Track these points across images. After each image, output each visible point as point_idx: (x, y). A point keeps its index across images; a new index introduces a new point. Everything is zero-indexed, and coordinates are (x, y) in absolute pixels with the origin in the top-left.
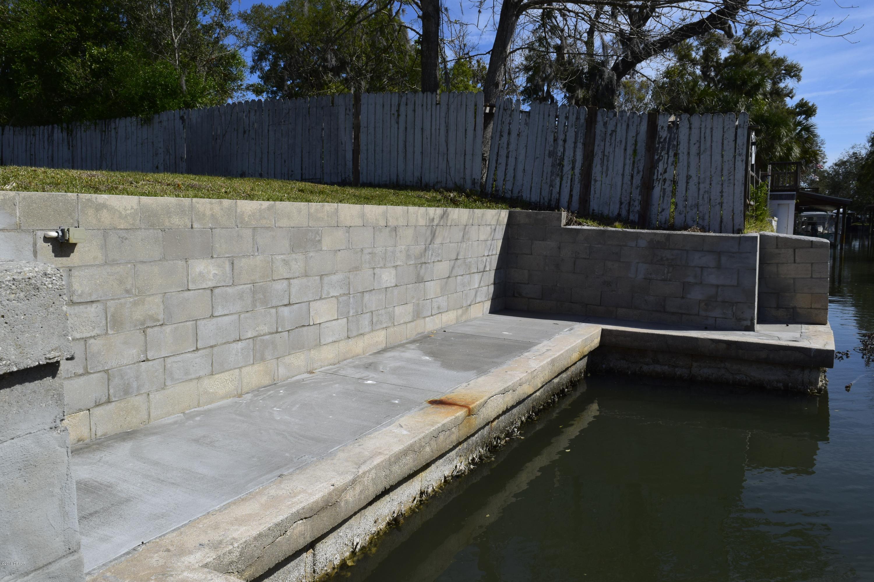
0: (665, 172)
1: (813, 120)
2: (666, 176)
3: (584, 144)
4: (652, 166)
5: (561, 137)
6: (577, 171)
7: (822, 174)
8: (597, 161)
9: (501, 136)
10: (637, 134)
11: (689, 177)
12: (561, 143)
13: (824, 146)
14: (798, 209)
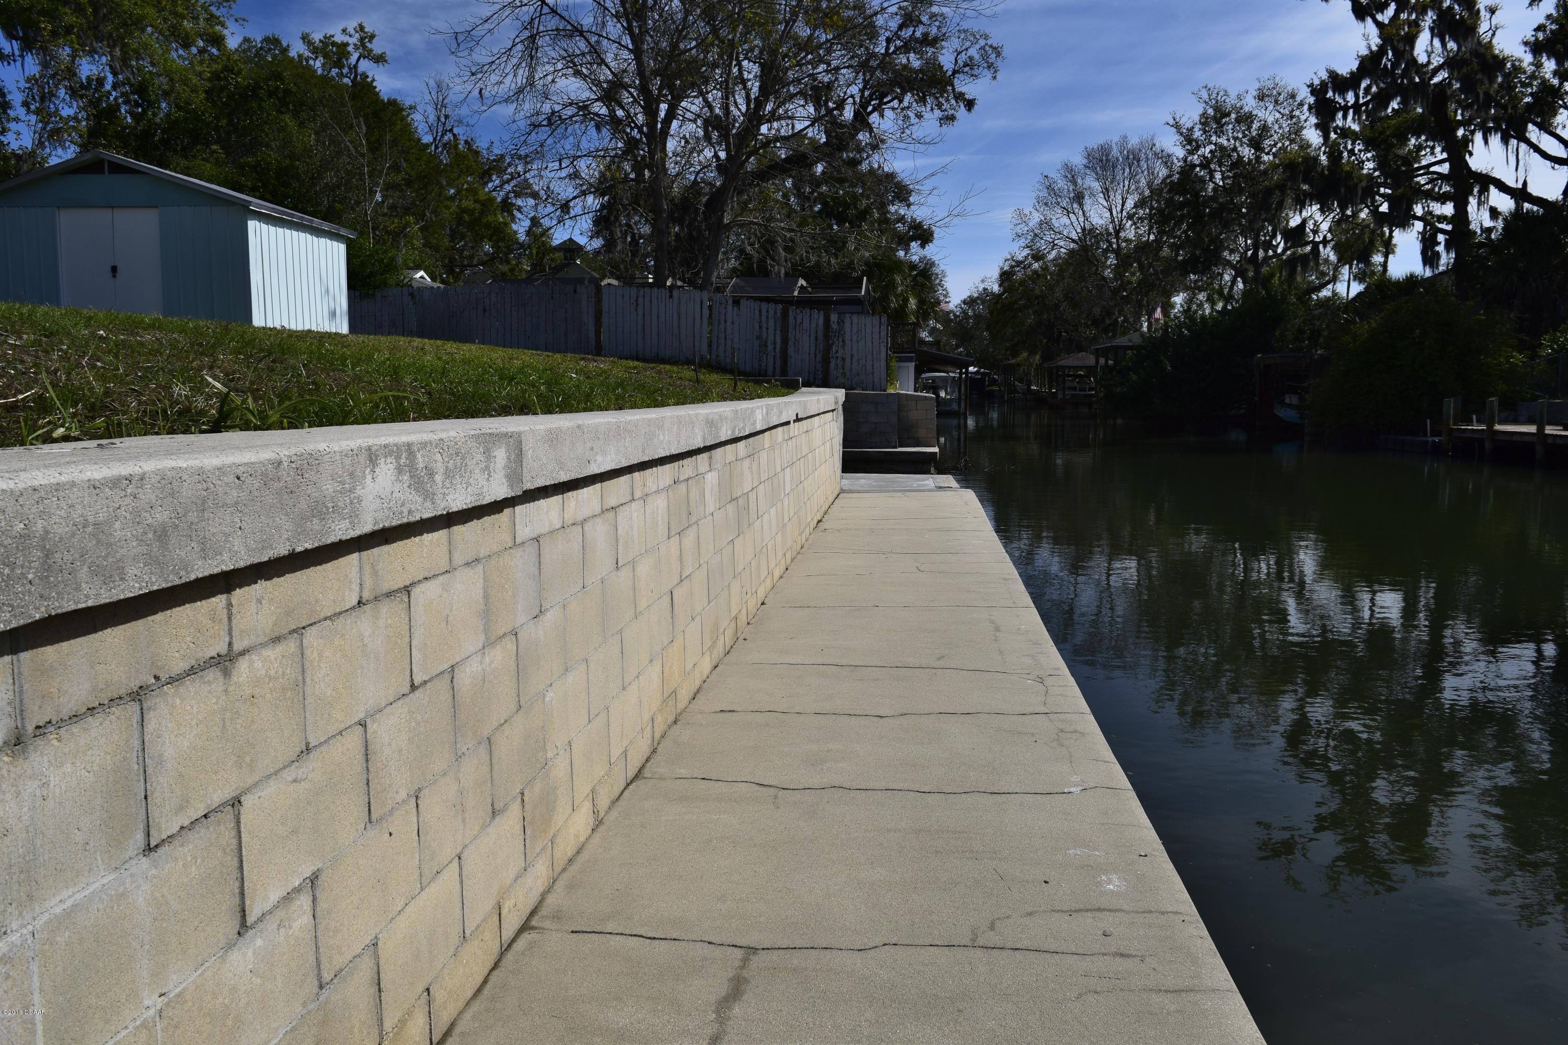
0: (837, 352)
1: (931, 251)
2: (838, 355)
3: (781, 331)
4: (828, 348)
5: (764, 325)
6: (778, 350)
7: (945, 317)
8: (791, 343)
9: (719, 323)
10: (817, 325)
11: (852, 356)
12: (764, 330)
13: (946, 279)
14: (918, 371)
